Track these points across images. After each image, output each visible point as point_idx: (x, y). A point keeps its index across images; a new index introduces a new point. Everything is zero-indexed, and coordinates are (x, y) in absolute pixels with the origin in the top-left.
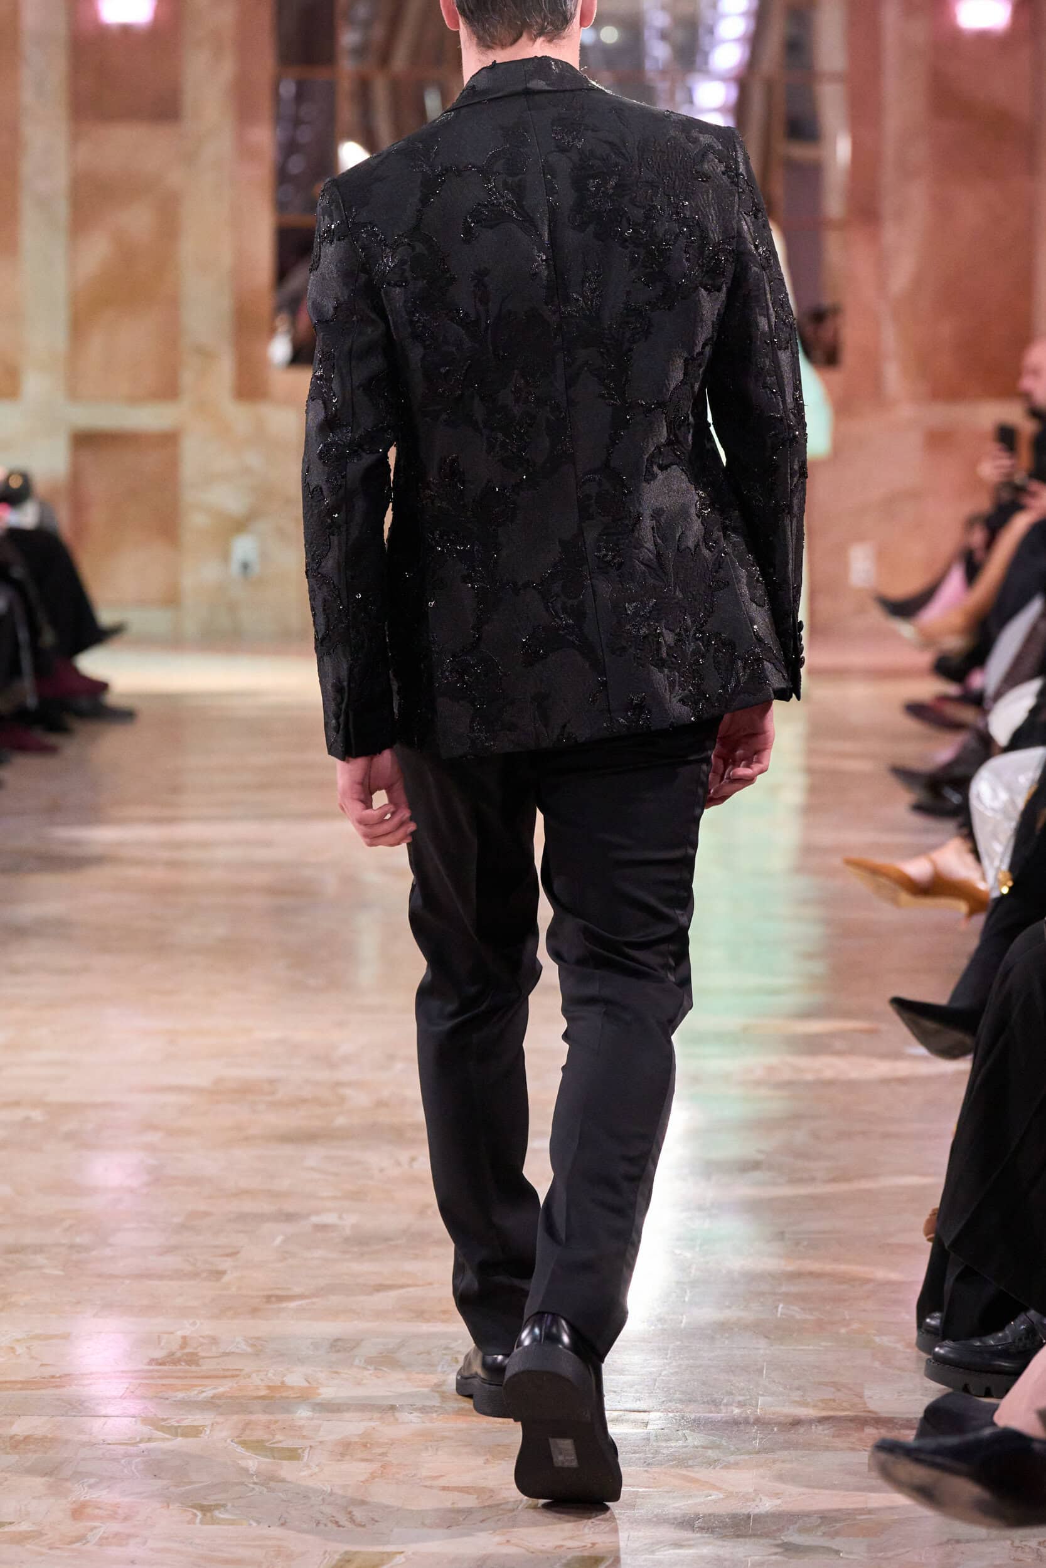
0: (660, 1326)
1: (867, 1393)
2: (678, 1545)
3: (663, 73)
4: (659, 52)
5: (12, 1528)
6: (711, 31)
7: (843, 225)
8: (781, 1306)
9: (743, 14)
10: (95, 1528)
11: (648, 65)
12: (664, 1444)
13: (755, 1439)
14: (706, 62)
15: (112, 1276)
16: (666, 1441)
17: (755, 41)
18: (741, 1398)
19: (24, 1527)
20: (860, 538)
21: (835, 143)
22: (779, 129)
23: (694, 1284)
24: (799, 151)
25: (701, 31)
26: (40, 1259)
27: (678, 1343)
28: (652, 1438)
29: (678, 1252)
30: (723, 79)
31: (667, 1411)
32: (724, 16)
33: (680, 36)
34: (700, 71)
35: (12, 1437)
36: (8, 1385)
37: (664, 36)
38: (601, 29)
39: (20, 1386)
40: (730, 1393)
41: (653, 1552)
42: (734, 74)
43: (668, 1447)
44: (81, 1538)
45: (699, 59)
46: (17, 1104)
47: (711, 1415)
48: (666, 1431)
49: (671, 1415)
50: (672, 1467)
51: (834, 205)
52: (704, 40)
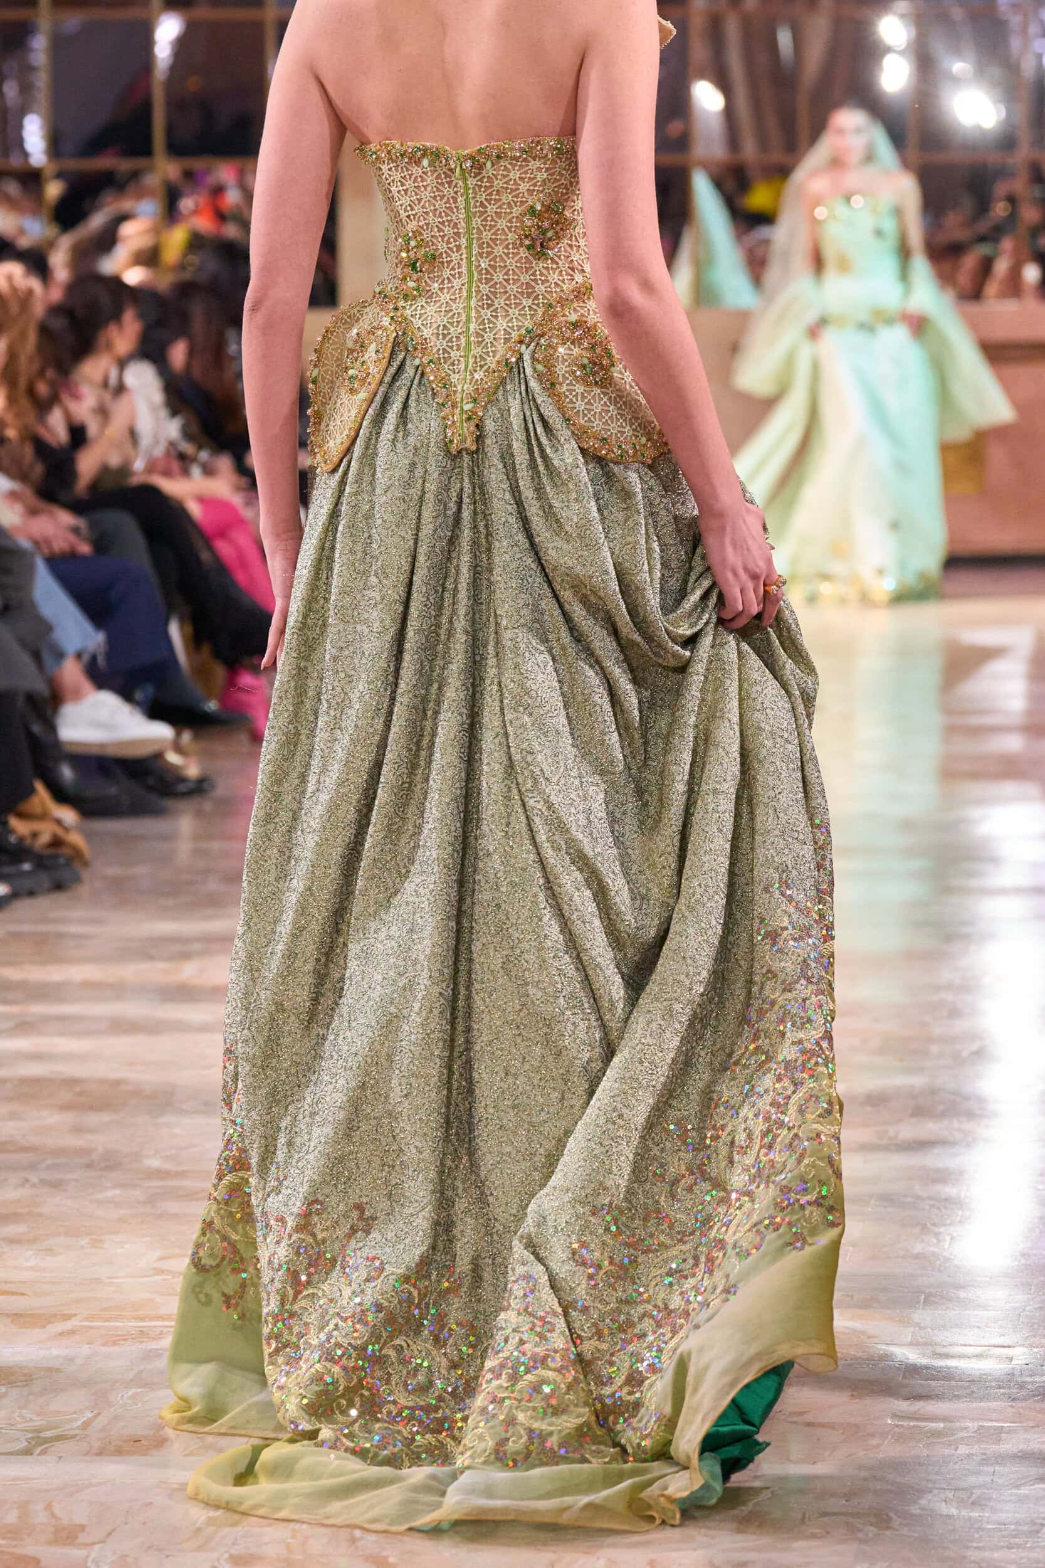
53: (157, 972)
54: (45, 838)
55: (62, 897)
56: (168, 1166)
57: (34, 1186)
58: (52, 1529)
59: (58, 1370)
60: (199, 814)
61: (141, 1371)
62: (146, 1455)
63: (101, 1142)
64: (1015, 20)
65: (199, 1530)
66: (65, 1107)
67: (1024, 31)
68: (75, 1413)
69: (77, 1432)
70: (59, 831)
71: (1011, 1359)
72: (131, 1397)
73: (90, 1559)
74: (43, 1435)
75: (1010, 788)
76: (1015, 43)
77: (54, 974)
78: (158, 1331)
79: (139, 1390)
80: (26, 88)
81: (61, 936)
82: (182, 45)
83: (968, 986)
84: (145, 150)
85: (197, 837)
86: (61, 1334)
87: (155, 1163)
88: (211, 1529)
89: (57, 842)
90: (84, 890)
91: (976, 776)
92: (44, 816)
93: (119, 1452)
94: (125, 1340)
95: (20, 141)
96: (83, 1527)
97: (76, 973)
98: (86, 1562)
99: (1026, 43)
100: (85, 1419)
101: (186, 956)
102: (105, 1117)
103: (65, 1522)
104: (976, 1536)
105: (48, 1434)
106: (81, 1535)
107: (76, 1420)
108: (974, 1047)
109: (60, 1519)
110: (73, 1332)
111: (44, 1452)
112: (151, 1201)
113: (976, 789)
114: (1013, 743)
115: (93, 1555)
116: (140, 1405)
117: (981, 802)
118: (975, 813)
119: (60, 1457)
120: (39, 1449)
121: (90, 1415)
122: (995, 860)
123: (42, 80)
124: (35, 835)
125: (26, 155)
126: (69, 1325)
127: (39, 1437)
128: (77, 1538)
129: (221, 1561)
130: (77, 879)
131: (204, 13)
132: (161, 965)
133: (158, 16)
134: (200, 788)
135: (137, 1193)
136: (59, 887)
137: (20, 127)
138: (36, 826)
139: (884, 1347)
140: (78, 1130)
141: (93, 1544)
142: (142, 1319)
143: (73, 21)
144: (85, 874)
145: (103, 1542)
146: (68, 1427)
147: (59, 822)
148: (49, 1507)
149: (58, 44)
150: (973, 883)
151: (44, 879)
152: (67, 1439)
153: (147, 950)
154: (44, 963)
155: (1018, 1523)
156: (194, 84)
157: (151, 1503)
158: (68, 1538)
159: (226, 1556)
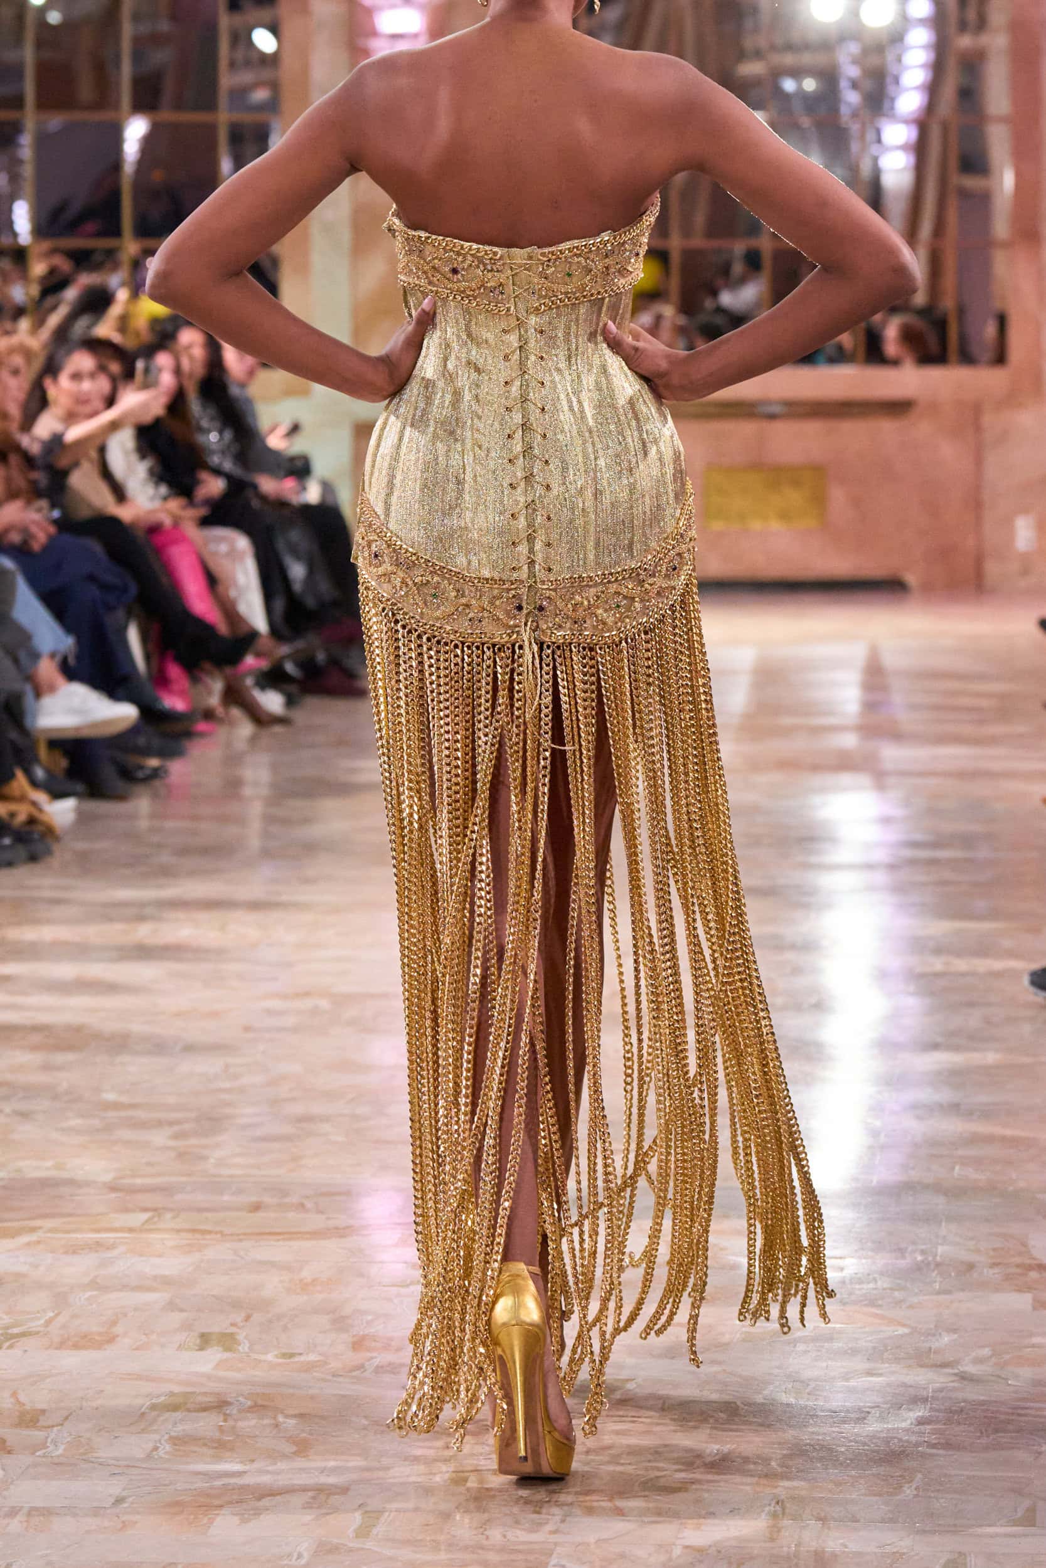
0: (854, 1185)
1: (1032, 1243)
2: (869, 1373)
3: (855, 115)
4: (851, 98)
5: (302, 1358)
6: (897, 80)
7: (1007, 245)
8: (957, 1168)
9: (923, 66)
10: (372, 1358)
11: (844, 110)
12: (857, 1286)
13: (935, 1282)
14: (892, 108)
15: (388, 1142)
16: (860, 1284)
17: (933, 89)
18: (923, 1247)
19: (312, 1357)
20: (1024, 510)
21: (1002, 176)
22: (953, 163)
23: (883, 1147)
24: (971, 182)
25: (889, 80)
26: (326, 1127)
27: (870, 1199)
28: (847, 1281)
29: (869, 1120)
30: (906, 122)
31: (860, 1258)
32: (907, 68)
33: (868, 85)
34: (887, 116)
35: (301, 1280)
36: (299, 1235)
37: (855, 85)
38: (802, 82)
39: (308, 1236)
40: (914, 1243)
41: (847, 1380)
42: (915, 116)
43: (860, 1289)
44: (361, 1367)
45: (886, 105)
46: (307, 994)
47: (898, 1262)
48: (859, 1276)
49: (864, 1261)
50: (866, 1305)
51: (1001, 227)
52: (891, 89)
53: (115, 932)
54: (21, 818)
55: (36, 868)
56: (124, 1099)
57: (8, 1115)
58: (17, 1413)
59: (24, 1276)
60: (155, 796)
61: (96, 1277)
62: (99, 1349)
63: (64, 1080)
64: (855, 128)
65: (143, 1414)
66: (35, 1048)
67: (862, 137)
68: (38, 1312)
69: (41, 1329)
70: (36, 813)
71: (842, 1269)
72: (87, 1299)
73: (49, 1440)
74: (10, 1331)
75: (846, 778)
76: (855, 147)
77: (28, 934)
78: (112, 1240)
79: (95, 1293)
80: (15, 178)
81: (34, 900)
82: (148, 143)
83: (808, 946)
84: (115, 231)
85: (153, 816)
86: (28, 1244)
87: (110, 1096)
88: (154, 1413)
89: (32, 821)
90: (55, 861)
91: (817, 768)
92: (22, 798)
93: (76, 1346)
94: (83, 1249)
95: (10, 223)
96: (43, 1412)
97: (47, 933)
98: (46, 1442)
99: (864, 148)
100: (47, 1318)
101: (141, 918)
102: (70, 1057)
103: (28, 1407)
104: (811, 1421)
105: (15, 1331)
106: (41, 1418)
107: (39, 1319)
108: (813, 1000)
109: (24, 1405)
110: (39, 1242)
111: (11, 1347)
112: (108, 1128)
113: (817, 780)
114: (849, 741)
115: (53, 1436)
116: (94, 1306)
117: (823, 790)
118: (816, 800)
119: (26, 1351)
120: (7, 1344)
121: (52, 1314)
122: (833, 840)
123: (28, 171)
124: (12, 815)
125: (15, 235)
126: (34, 1237)
127: (7, 1334)
128: (38, 1421)
129: (163, 1442)
130: (49, 852)
131: (167, 115)
132: (119, 926)
133: (127, 118)
134: (156, 774)
135: (96, 1122)
136: (33, 858)
137: (10, 211)
138: (13, 807)
139: (734, 1258)
140: (46, 1067)
141: (53, 1426)
142: (98, 1231)
143: (55, 121)
144: (56, 848)
145: (62, 1425)
146: (33, 1324)
147: (34, 804)
148: (14, 1394)
149: (42, 141)
150: (813, 859)
151: (21, 851)
152: (30, 1335)
153: (109, 912)
154: (19, 924)
155: (848, 1411)
156: (157, 176)
157: (102, 1391)
158: (31, 1421)
159: (166, 1437)
